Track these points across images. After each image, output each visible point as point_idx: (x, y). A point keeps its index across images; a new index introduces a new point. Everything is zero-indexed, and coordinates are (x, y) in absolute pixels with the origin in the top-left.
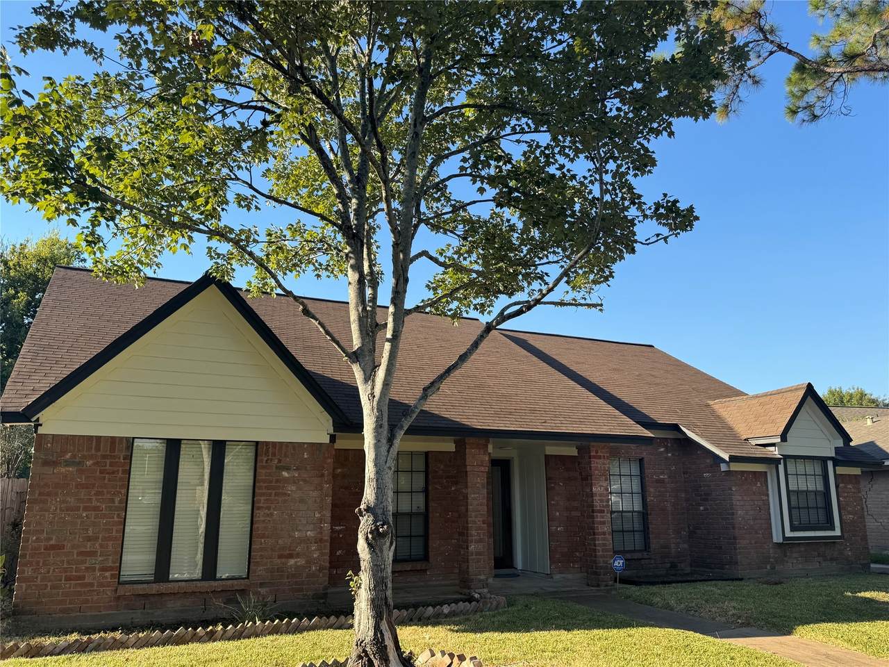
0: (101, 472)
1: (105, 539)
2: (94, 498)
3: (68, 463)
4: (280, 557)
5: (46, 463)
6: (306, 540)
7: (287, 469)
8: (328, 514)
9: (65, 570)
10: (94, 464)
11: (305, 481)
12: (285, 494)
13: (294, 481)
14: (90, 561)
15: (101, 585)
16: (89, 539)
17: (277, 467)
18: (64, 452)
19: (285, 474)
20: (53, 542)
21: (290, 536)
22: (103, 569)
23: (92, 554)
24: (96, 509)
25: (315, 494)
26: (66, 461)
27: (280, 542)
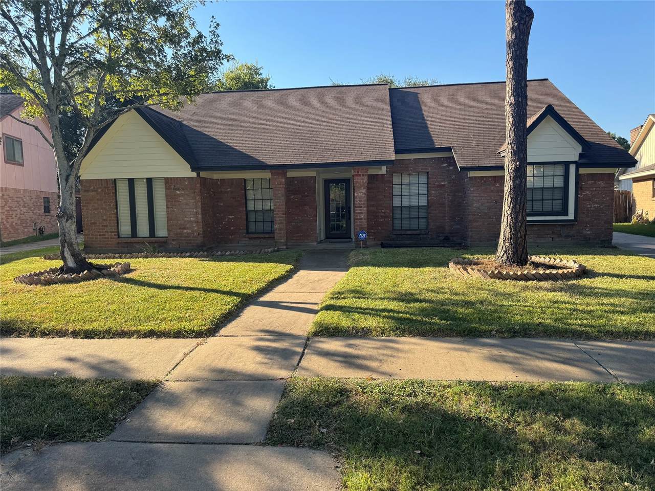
0: (105, 194)
1: (110, 220)
2: (104, 204)
3: (93, 191)
4: (180, 229)
5: (85, 191)
6: (191, 222)
7: (178, 190)
8: (200, 210)
9: (98, 232)
10: (101, 191)
11: (187, 195)
12: (179, 201)
13: (182, 195)
14: (106, 229)
15: (111, 238)
16: (104, 220)
17: (174, 189)
18: (90, 187)
19: (178, 192)
20: (93, 221)
21: (183, 220)
22: (111, 232)
23: (106, 226)
24: (105, 208)
25: (193, 201)
26: (92, 190)
27: (179, 222)
